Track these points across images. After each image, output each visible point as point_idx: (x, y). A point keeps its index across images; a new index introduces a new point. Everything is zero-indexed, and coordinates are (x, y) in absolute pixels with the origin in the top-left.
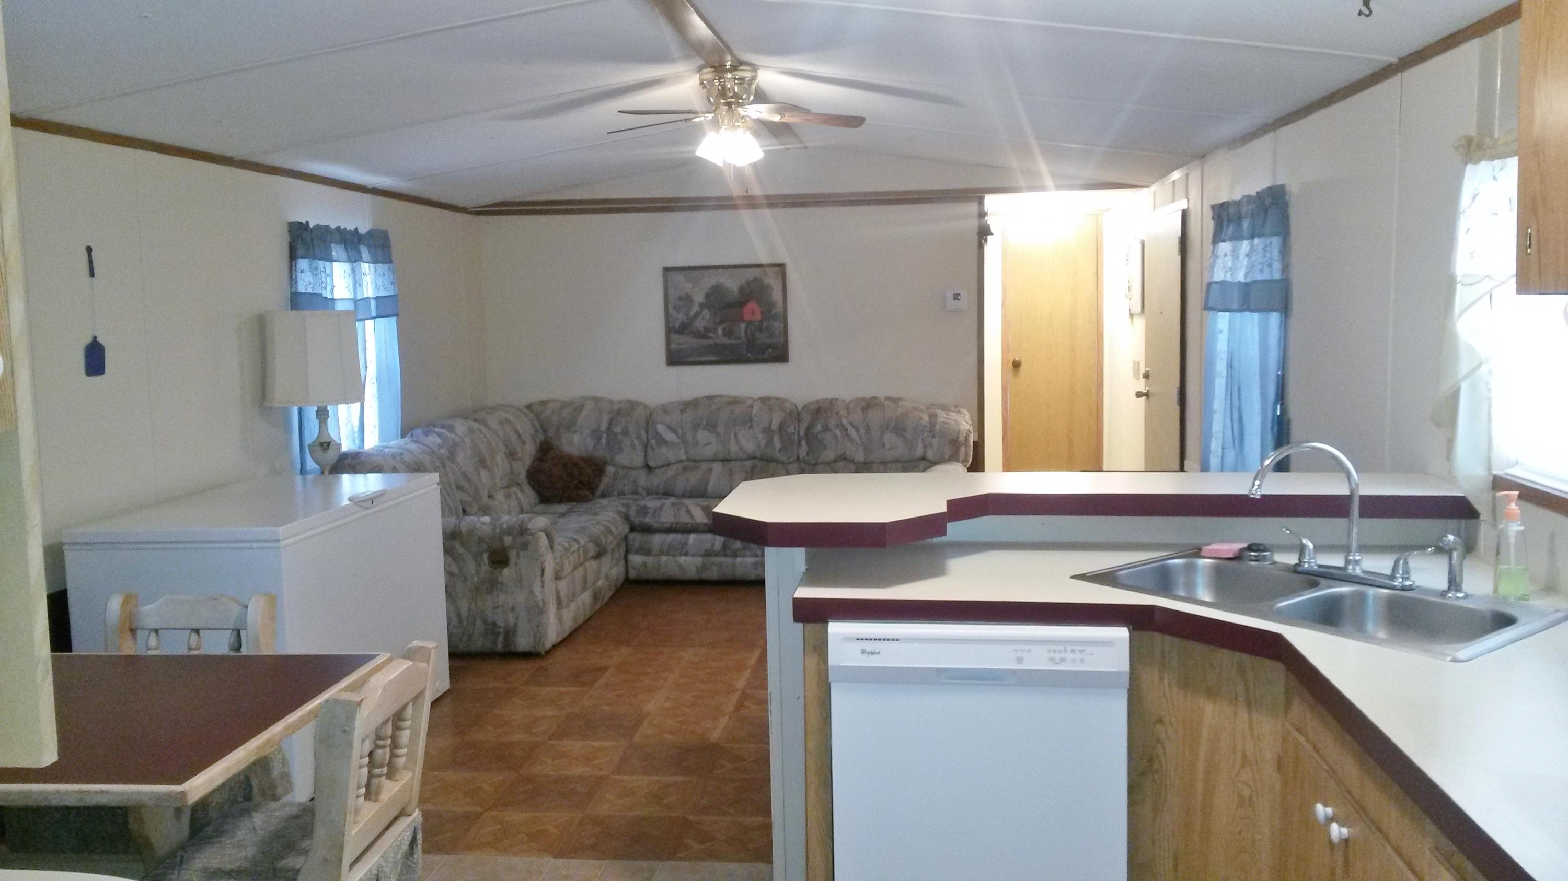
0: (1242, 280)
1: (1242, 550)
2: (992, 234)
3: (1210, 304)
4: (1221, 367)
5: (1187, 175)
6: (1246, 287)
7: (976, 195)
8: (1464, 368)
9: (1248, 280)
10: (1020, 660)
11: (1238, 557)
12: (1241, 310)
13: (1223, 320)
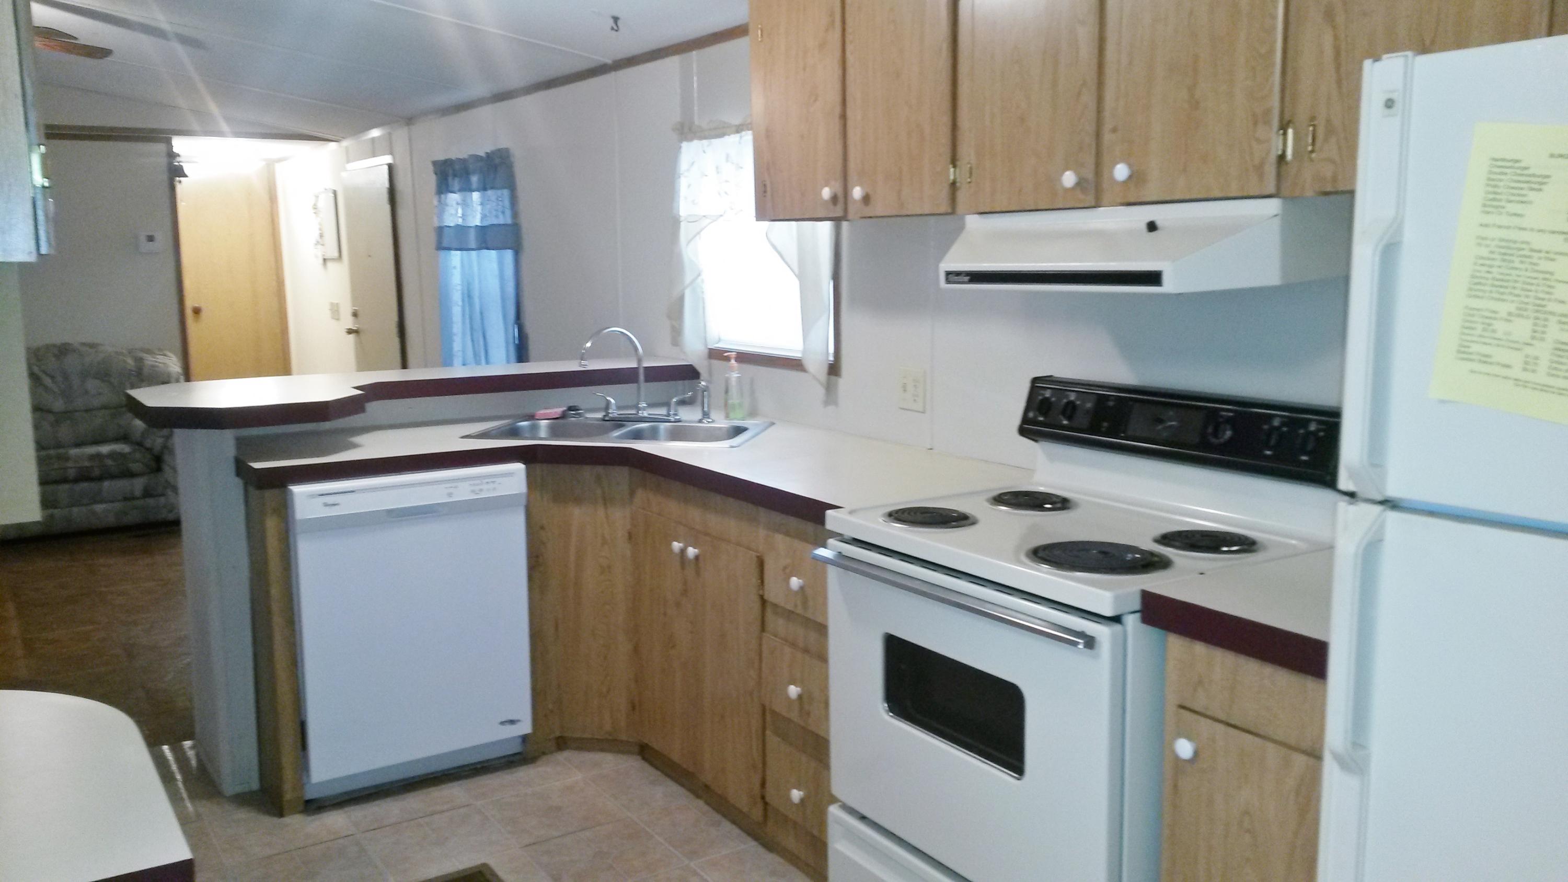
0: (478, 224)
1: (564, 412)
2: (185, 176)
3: (445, 244)
4: (457, 296)
5: (390, 134)
6: (482, 230)
7: (162, 136)
8: (688, 278)
9: (486, 223)
10: (450, 495)
11: (563, 416)
12: (479, 248)
13: (456, 257)
